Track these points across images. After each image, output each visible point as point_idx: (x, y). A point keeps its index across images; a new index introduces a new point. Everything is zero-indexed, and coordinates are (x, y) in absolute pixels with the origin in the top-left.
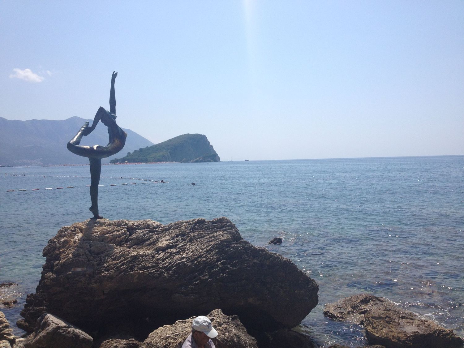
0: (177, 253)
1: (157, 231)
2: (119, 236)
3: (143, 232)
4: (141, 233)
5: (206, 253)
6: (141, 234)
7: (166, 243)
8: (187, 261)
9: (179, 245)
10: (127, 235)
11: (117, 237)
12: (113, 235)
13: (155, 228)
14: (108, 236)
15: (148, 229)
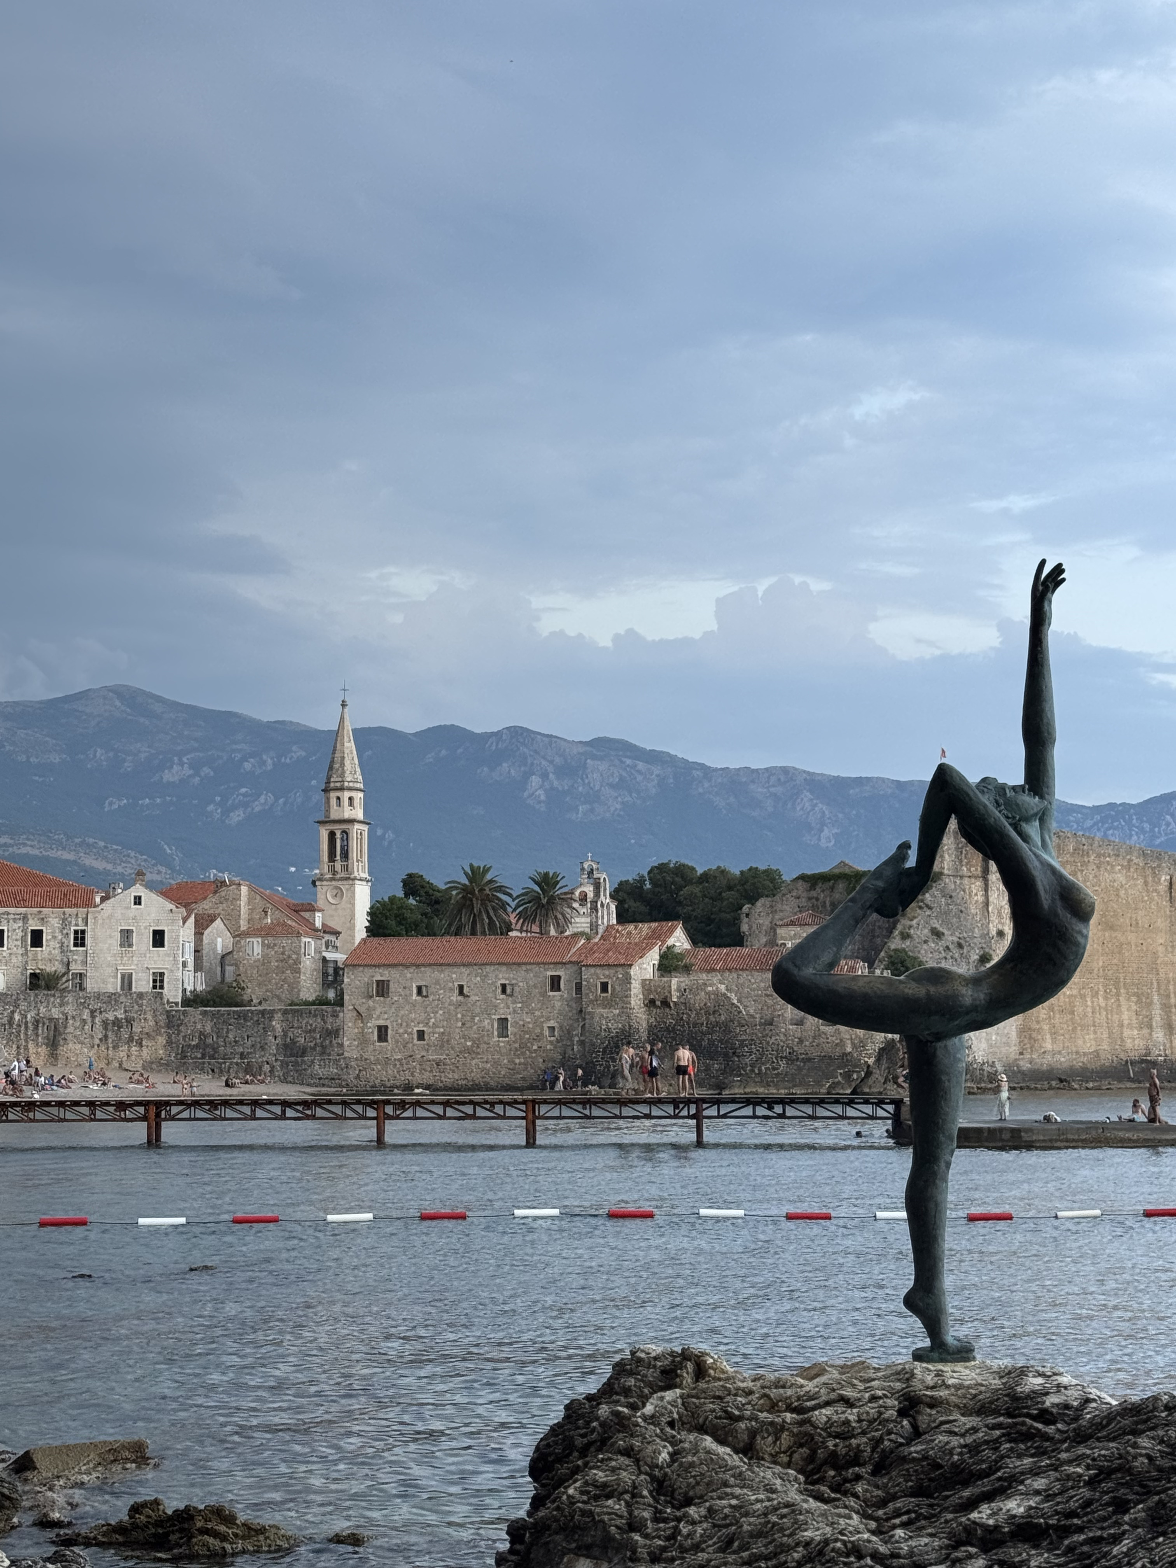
1: (1045, 1437)
2: (844, 1433)
3: (975, 1430)
4: (963, 1435)
6: (955, 1441)
7: (1015, 1506)
9: (1080, 1530)
10: (890, 1433)
11: (830, 1435)
12: (808, 1421)
13: (1046, 1417)
14: (784, 1421)
15: (1009, 1415)
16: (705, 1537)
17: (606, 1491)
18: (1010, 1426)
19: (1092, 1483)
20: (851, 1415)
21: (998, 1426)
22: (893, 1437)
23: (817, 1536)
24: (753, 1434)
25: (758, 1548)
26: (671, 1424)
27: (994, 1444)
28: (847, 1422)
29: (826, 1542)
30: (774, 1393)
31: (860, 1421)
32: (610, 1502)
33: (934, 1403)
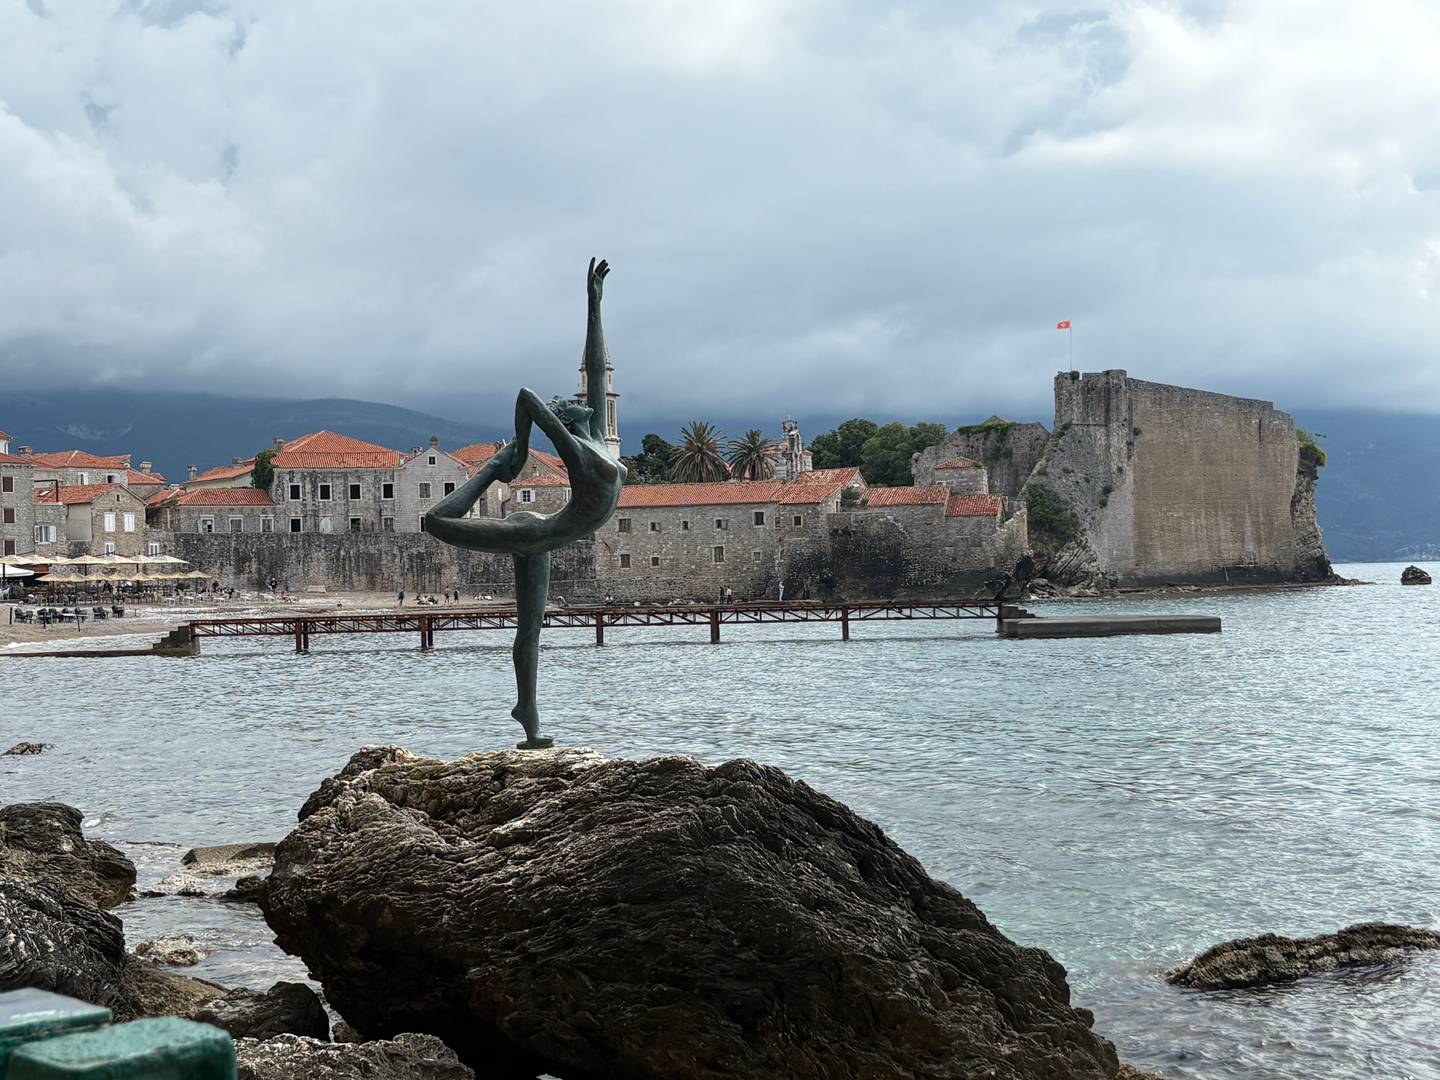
0: (521, 860)
2: (459, 789)
3: (531, 785)
4: (523, 788)
5: (581, 871)
6: (518, 792)
8: (516, 886)
9: (548, 834)
10: (485, 788)
11: (451, 791)
12: (438, 784)
13: (570, 776)
14: (424, 784)
15: (553, 776)
16: (355, 848)
18: (550, 782)
20: (462, 779)
21: (545, 782)
22: (486, 791)
23: (409, 844)
24: (405, 792)
25: (378, 852)
26: (364, 789)
27: (537, 792)
28: (460, 783)
30: (424, 768)
31: (468, 783)
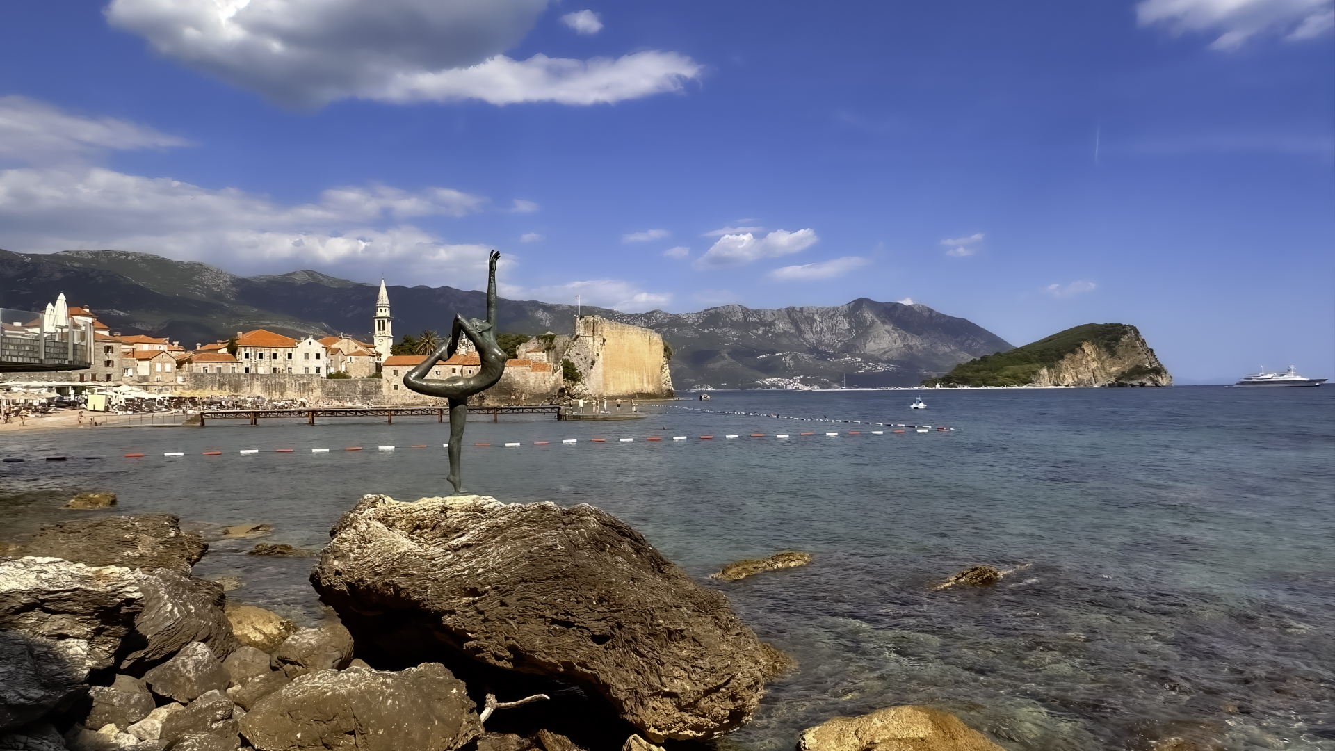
0: (469, 559)
5: (505, 566)
8: (468, 574)
9: (481, 545)
10: (437, 518)
13: (483, 512)
16: (371, 553)
17: (346, 540)
18: (472, 515)
19: (487, 530)
20: (425, 514)
22: (437, 520)
23: (403, 551)
24: (394, 521)
25: (385, 555)
26: (370, 519)
27: (467, 520)
29: (405, 552)
30: (402, 508)
32: (346, 544)
33: (452, 509)
